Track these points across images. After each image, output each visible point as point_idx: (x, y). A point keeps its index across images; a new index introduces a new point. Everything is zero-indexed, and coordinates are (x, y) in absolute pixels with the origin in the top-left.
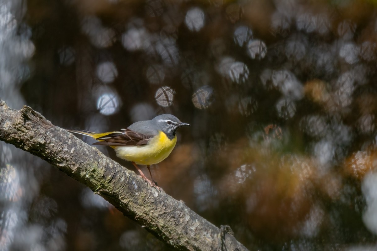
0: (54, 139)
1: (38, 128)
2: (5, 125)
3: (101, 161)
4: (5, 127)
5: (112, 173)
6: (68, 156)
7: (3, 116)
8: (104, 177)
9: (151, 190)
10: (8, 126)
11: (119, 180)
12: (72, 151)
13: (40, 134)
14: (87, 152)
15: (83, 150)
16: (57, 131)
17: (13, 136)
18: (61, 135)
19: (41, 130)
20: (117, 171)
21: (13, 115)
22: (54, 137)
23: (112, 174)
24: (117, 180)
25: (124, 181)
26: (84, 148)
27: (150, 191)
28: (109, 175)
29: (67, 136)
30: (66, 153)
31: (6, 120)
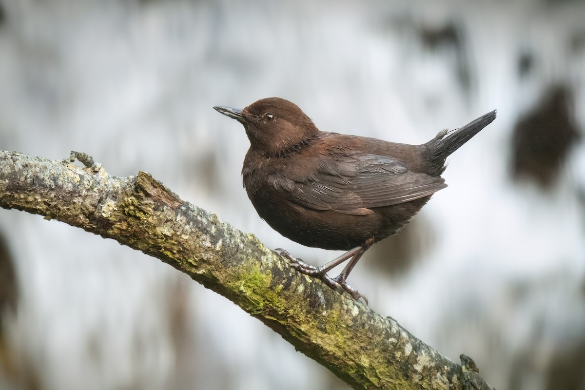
0: (187, 227)
1: (163, 211)
2: (104, 208)
3: (265, 260)
4: (105, 210)
5: (284, 279)
6: (211, 257)
7: (102, 191)
8: (271, 288)
9: (347, 304)
10: (111, 208)
11: (296, 290)
12: (217, 246)
13: (167, 221)
14: (242, 246)
15: (235, 242)
16: (191, 211)
17: (119, 226)
18: (199, 218)
19: (169, 213)
20: (290, 274)
21: (118, 187)
22: (188, 223)
23: (283, 282)
24: (291, 291)
25: (304, 292)
26: (235, 239)
27: (345, 307)
28: (279, 285)
29: (208, 220)
30: (207, 250)
31: (106, 199)
